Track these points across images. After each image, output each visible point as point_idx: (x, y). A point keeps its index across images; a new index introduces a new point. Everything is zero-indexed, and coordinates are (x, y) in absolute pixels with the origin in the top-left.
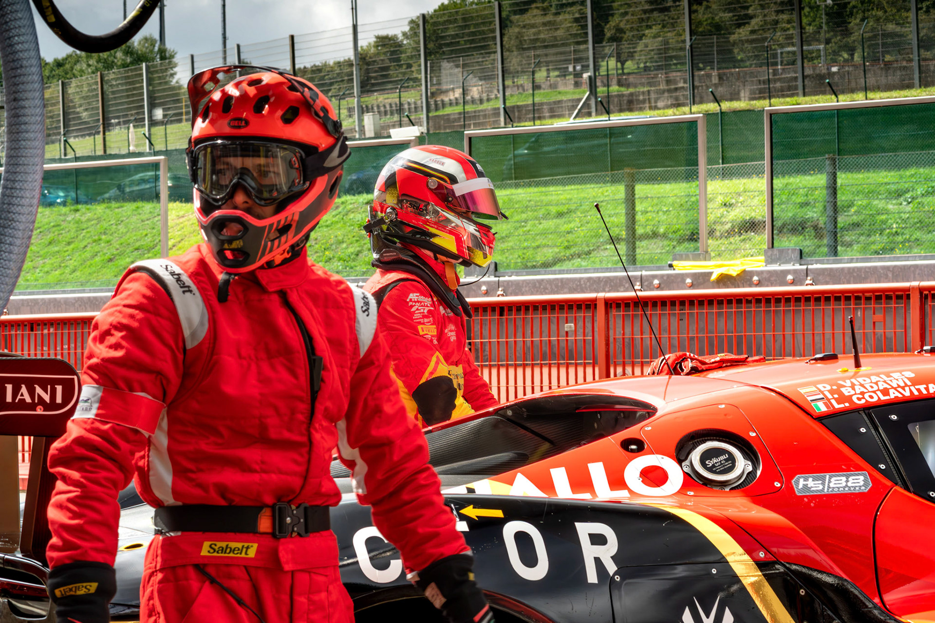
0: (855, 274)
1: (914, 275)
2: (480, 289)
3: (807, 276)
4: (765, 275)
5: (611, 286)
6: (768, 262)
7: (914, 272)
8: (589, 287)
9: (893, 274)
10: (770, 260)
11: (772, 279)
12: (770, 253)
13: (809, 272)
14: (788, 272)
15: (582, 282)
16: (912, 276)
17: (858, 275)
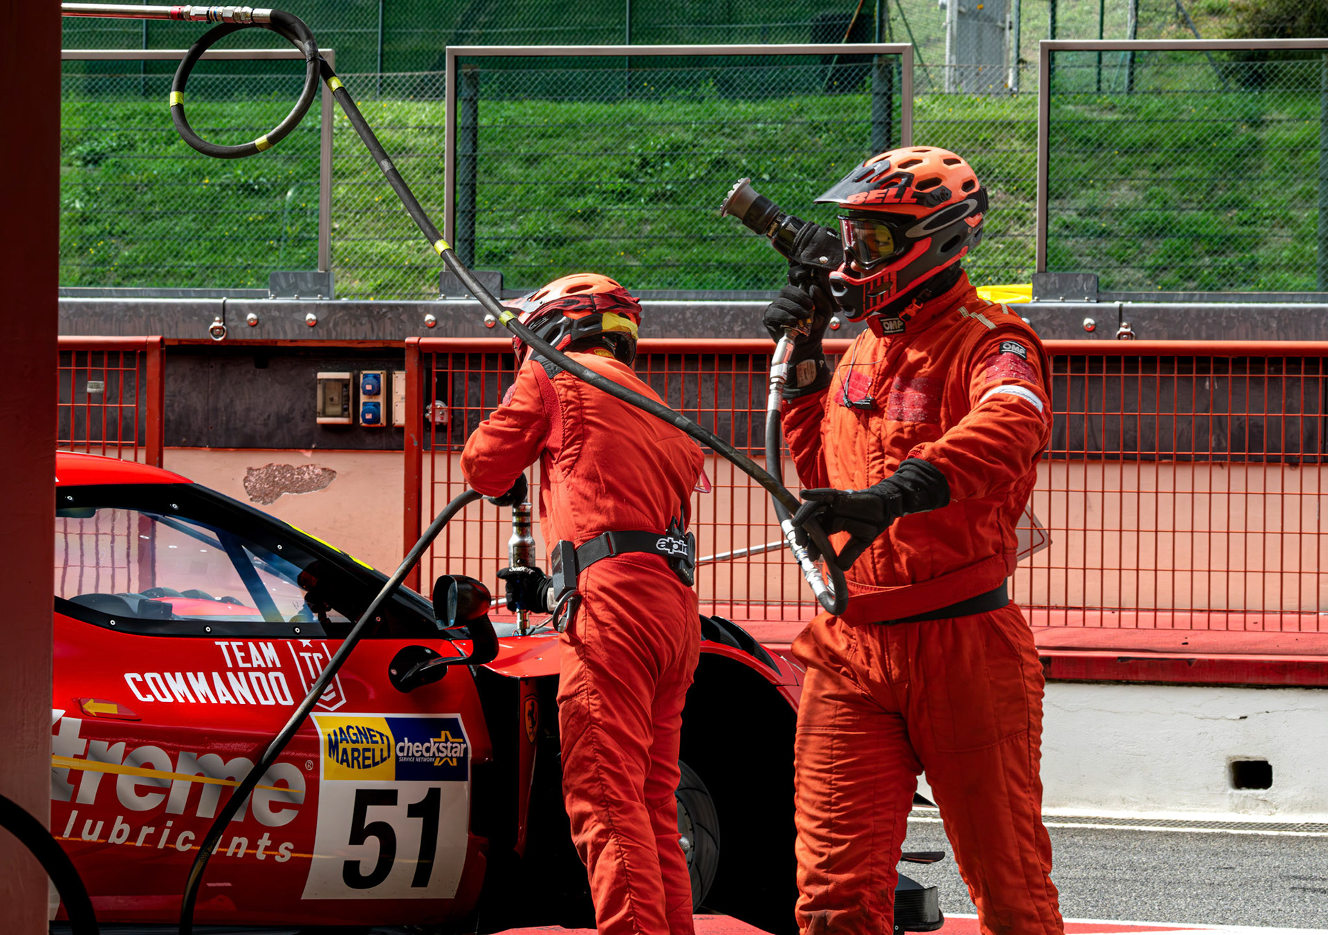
0: (1210, 321)
1: (1318, 325)
2: (482, 319)
3: (1121, 321)
4: (1041, 317)
5: (744, 323)
6: (1039, 293)
7: (1317, 321)
8: (702, 322)
9: (1279, 323)
10: (1042, 292)
11: (1056, 322)
12: (1043, 280)
13: (1124, 314)
14: (1086, 312)
15: (688, 314)
16: (1313, 327)
17: (1214, 321)
